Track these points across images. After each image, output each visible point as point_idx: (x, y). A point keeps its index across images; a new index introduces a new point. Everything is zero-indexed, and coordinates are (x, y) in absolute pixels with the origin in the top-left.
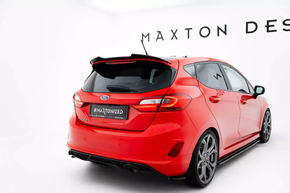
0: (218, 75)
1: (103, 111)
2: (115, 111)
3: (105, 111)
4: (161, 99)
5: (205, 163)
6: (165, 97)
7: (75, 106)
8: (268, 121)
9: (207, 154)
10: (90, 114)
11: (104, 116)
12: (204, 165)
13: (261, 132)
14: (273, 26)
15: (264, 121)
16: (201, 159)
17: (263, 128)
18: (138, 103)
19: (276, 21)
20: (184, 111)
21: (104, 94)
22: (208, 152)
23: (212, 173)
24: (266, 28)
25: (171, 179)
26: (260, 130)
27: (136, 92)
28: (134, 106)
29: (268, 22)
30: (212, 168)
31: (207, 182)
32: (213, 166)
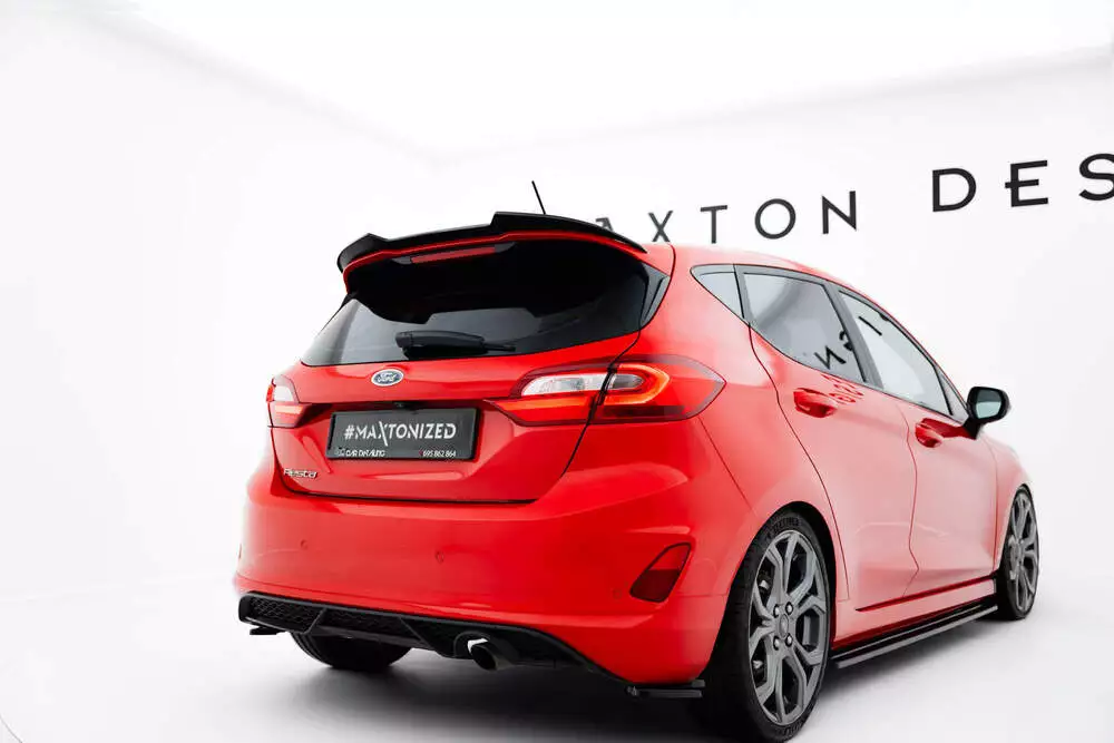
0: (829, 352)
1: (378, 432)
2: (426, 429)
3: (387, 431)
4: (604, 376)
5: (777, 642)
6: (621, 366)
7: (272, 426)
8: (1025, 535)
9: (786, 608)
10: (329, 448)
11: (380, 453)
12: (776, 649)
13: (1000, 576)
14: (1035, 183)
15: (1010, 532)
16: (764, 622)
17: (1006, 564)
18: (514, 391)
19: (1044, 163)
20: (694, 422)
21: (384, 365)
22: (789, 603)
23: (806, 690)
24: (1009, 190)
25: (642, 694)
26: (997, 567)
27: (507, 351)
28: (500, 404)
29: (1015, 168)
30: (809, 669)
31: (787, 719)
32: (811, 663)
